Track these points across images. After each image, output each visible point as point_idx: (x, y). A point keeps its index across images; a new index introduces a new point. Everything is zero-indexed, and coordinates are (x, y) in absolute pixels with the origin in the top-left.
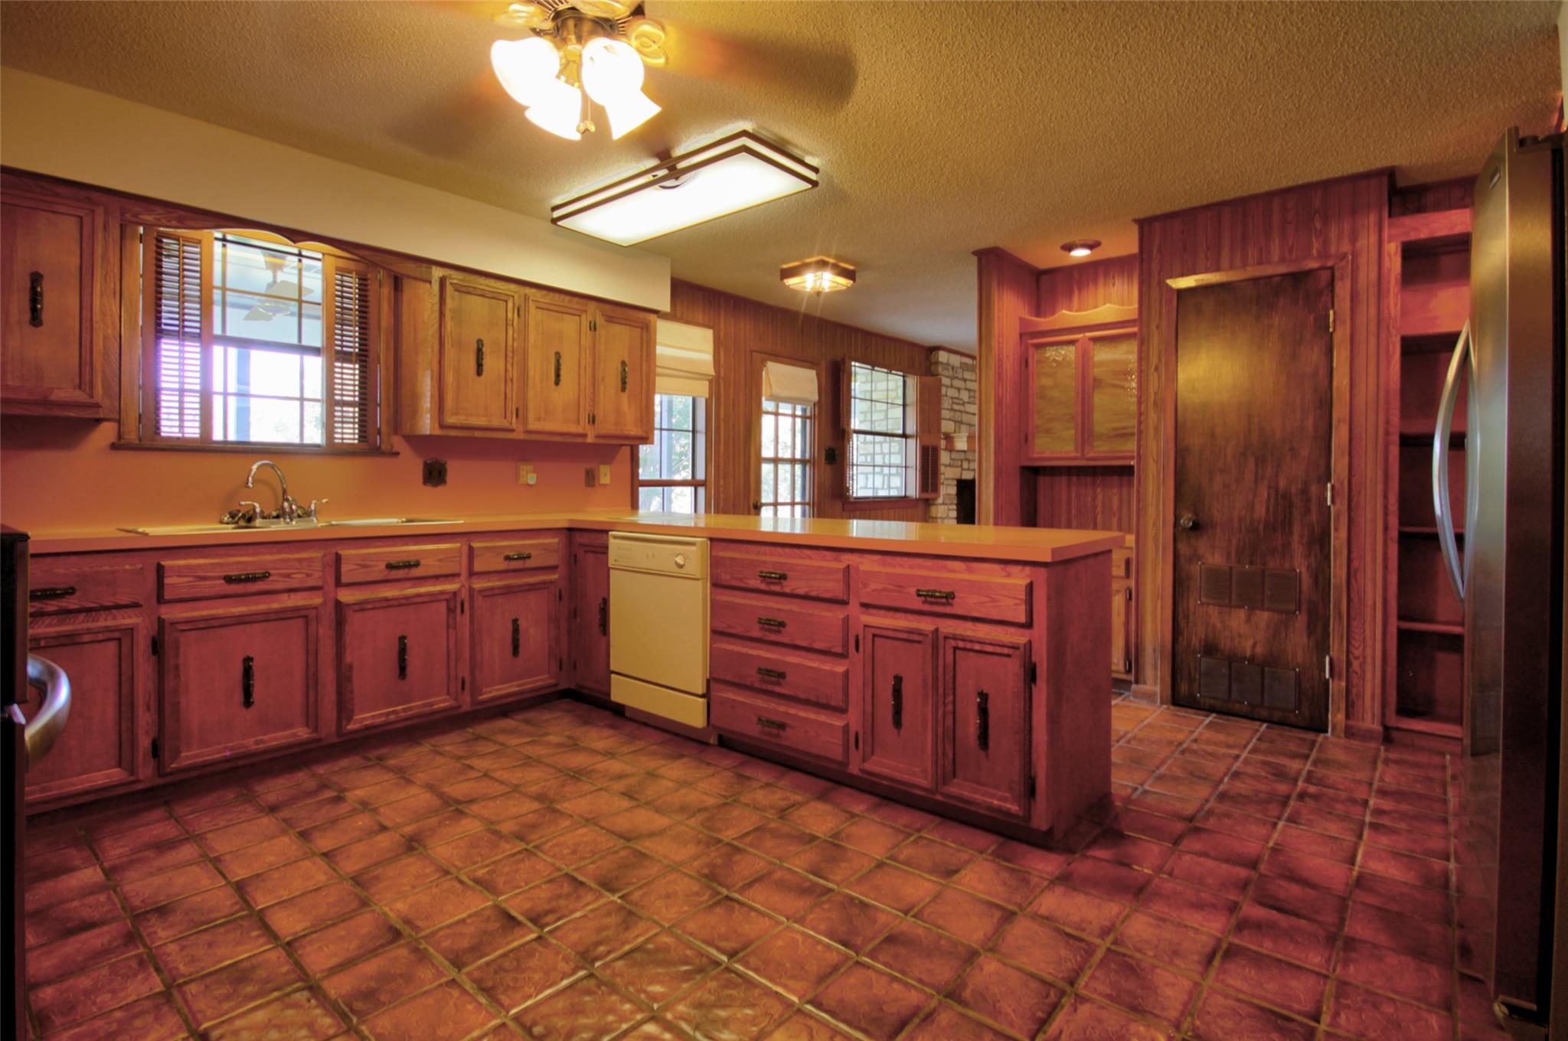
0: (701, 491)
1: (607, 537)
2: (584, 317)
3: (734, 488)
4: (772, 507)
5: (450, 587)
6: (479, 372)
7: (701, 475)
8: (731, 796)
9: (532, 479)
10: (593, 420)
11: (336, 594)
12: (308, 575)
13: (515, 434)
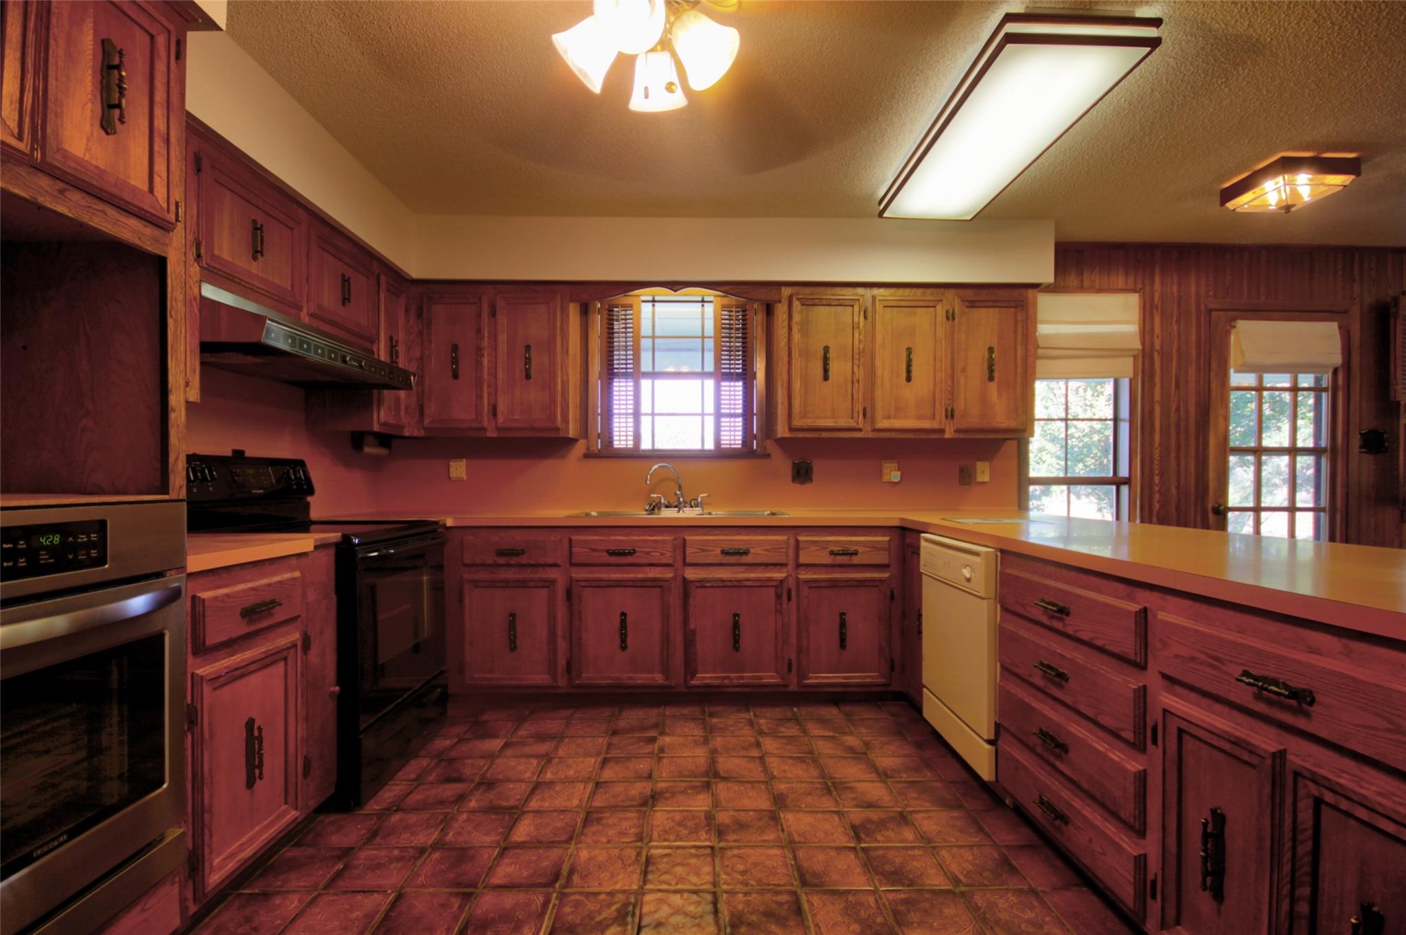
0: (1125, 490)
1: (919, 541)
2: (939, 307)
3: (1178, 487)
4: (1251, 514)
5: (778, 575)
6: (826, 378)
7: (1124, 472)
8: (967, 885)
9: (895, 476)
10: (950, 415)
11: (684, 571)
12: (662, 554)
13: (863, 433)
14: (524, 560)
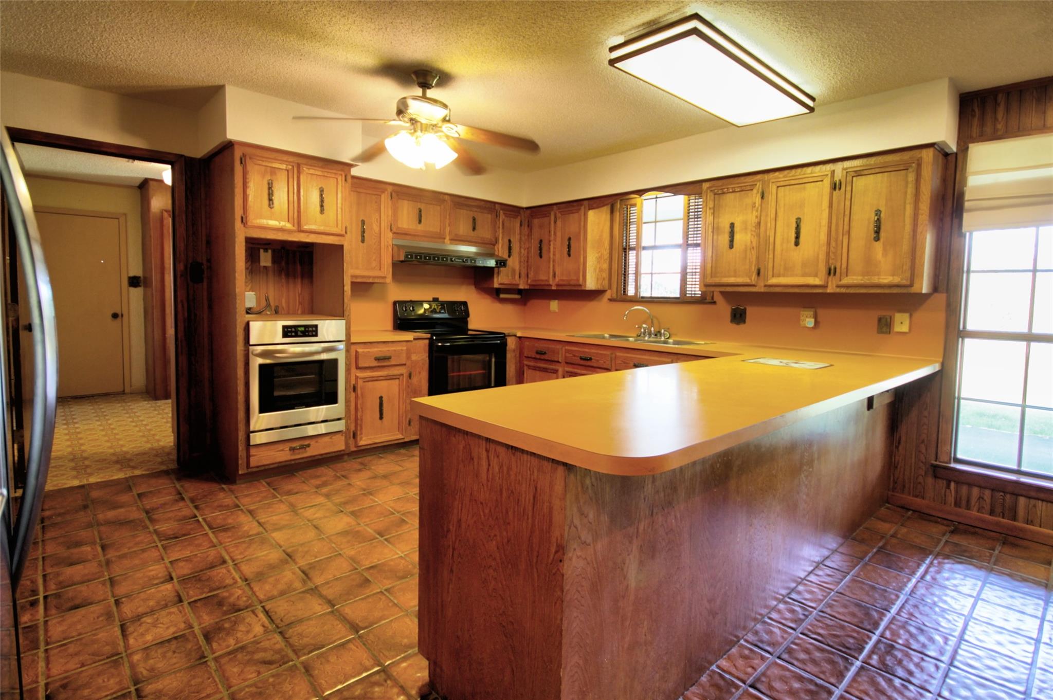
6: (731, 246)
9: (810, 322)
10: (833, 271)
14: (546, 357)
